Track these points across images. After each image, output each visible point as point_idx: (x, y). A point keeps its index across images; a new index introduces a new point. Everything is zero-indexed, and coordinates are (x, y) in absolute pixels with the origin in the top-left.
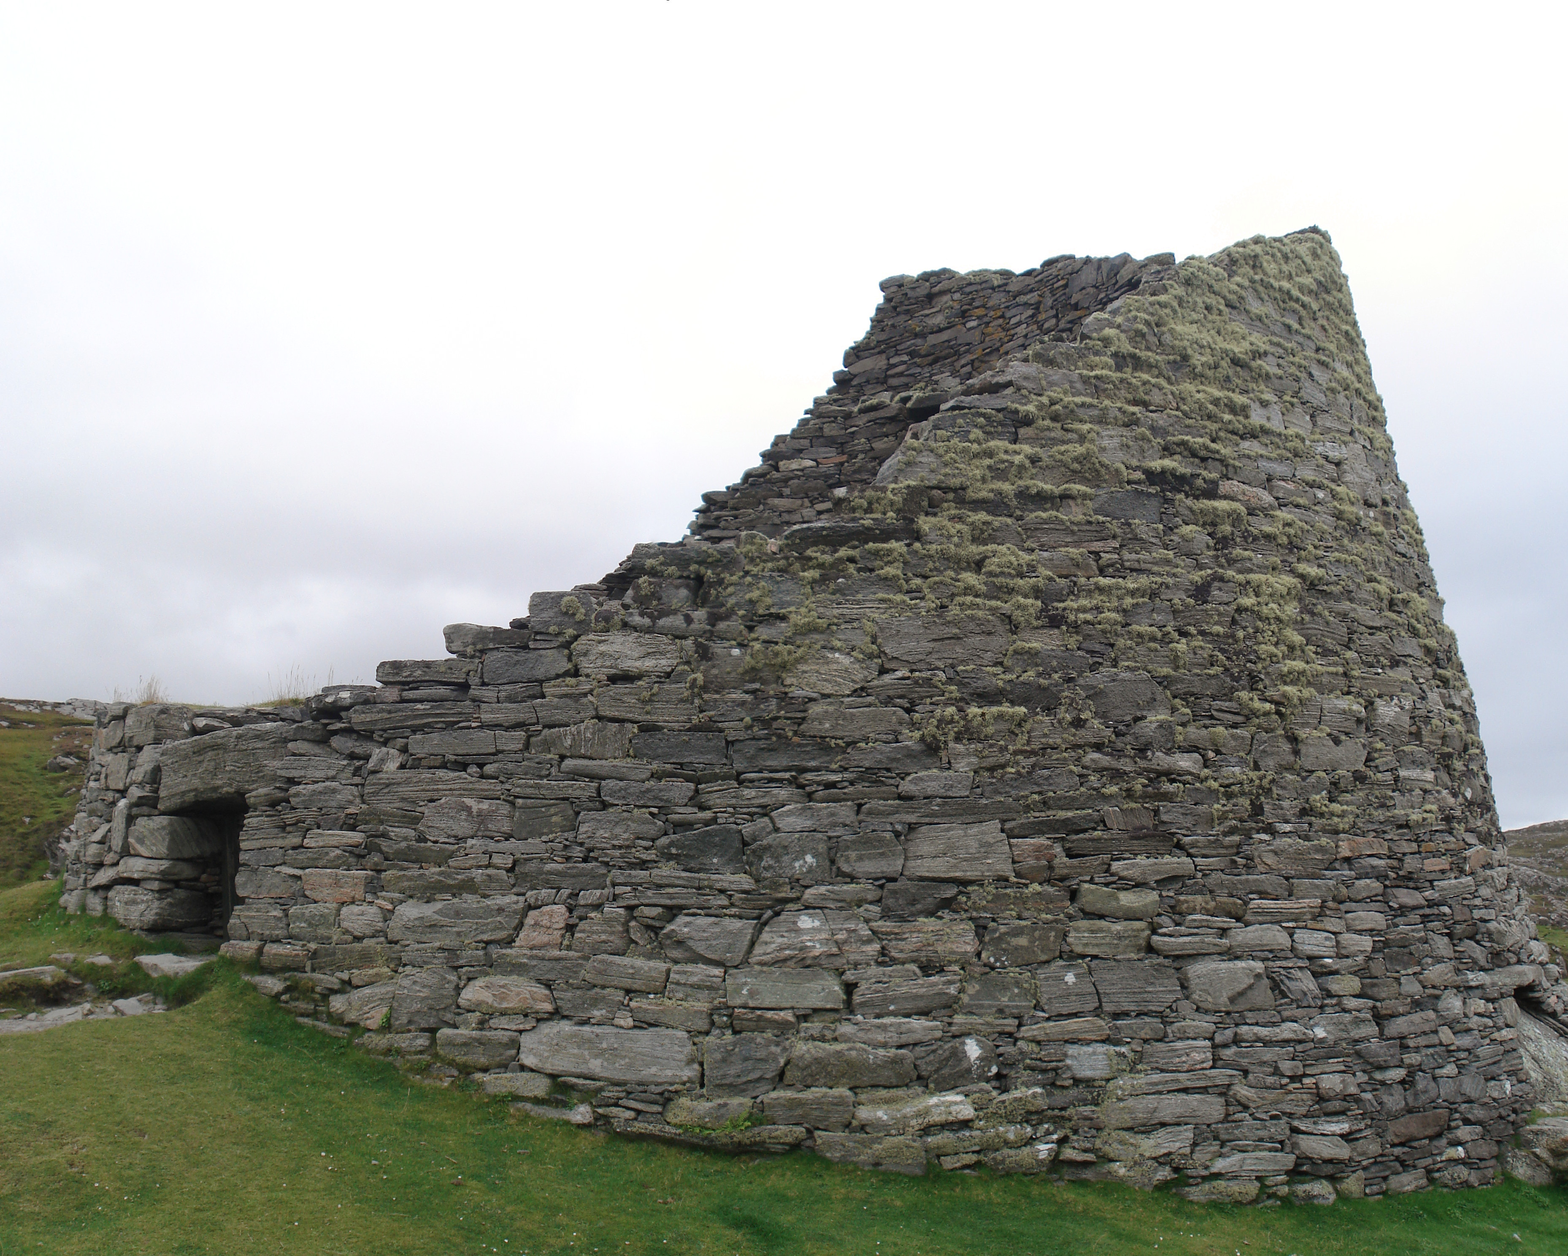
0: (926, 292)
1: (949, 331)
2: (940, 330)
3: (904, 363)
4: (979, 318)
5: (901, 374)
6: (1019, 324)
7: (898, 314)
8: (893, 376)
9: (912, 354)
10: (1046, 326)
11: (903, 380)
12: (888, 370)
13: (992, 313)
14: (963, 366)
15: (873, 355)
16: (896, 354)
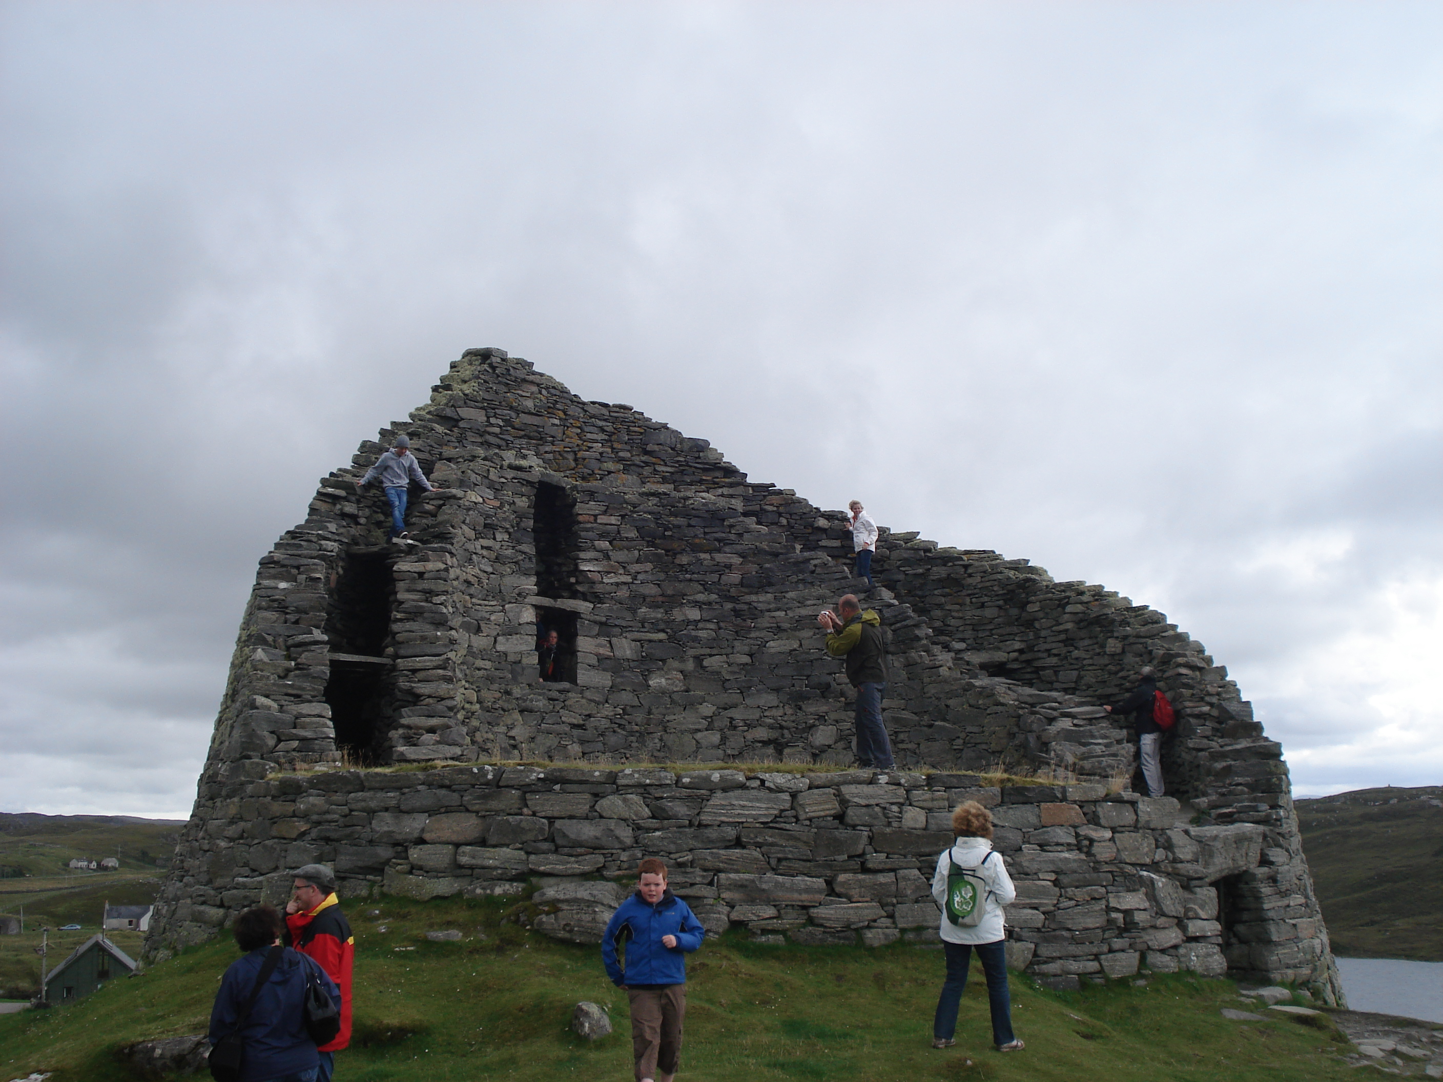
0: (523, 376)
1: (538, 418)
2: (530, 413)
3: (500, 427)
4: (560, 419)
5: (496, 435)
6: (596, 441)
7: (500, 383)
8: (489, 433)
9: (508, 422)
10: (621, 454)
11: (498, 441)
12: (487, 426)
13: (571, 421)
14: (546, 452)
15: (477, 407)
16: (494, 416)
